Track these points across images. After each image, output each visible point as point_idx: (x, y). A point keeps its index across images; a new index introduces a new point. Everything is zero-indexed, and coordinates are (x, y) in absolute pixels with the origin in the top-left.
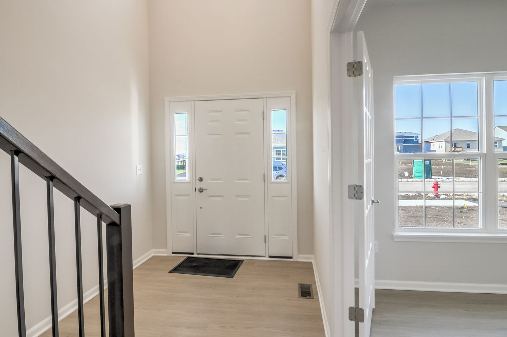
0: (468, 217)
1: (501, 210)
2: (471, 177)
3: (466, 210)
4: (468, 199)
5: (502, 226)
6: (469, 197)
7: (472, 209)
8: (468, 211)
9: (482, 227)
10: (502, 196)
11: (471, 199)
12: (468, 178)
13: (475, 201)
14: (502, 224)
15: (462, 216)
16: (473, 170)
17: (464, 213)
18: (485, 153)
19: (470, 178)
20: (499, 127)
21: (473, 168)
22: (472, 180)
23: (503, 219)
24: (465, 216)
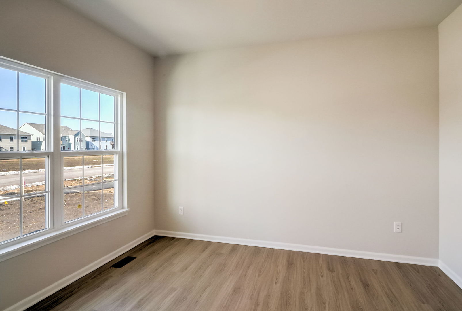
0: (8, 214)
1: (38, 200)
2: (4, 171)
3: (6, 206)
4: (5, 194)
5: (42, 214)
6: (5, 191)
7: (11, 204)
8: (7, 206)
9: (50, 227)
10: (36, 186)
11: (7, 193)
12: (2, 173)
13: (12, 195)
14: (42, 213)
15: (2, 214)
16: (5, 164)
17: (3, 210)
18: (53, 151)
19: (3, 173)
20: (28, 123)
21: (5, 161)
22: (6, 174)
23: (42, 208)
24: (5, 213)
